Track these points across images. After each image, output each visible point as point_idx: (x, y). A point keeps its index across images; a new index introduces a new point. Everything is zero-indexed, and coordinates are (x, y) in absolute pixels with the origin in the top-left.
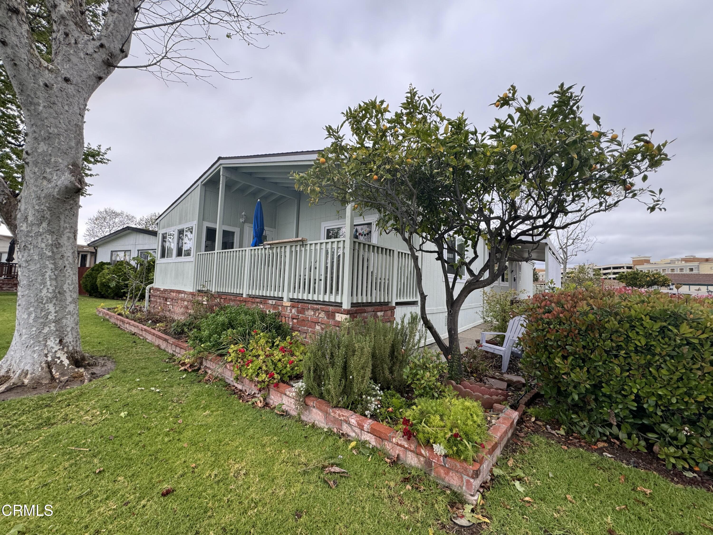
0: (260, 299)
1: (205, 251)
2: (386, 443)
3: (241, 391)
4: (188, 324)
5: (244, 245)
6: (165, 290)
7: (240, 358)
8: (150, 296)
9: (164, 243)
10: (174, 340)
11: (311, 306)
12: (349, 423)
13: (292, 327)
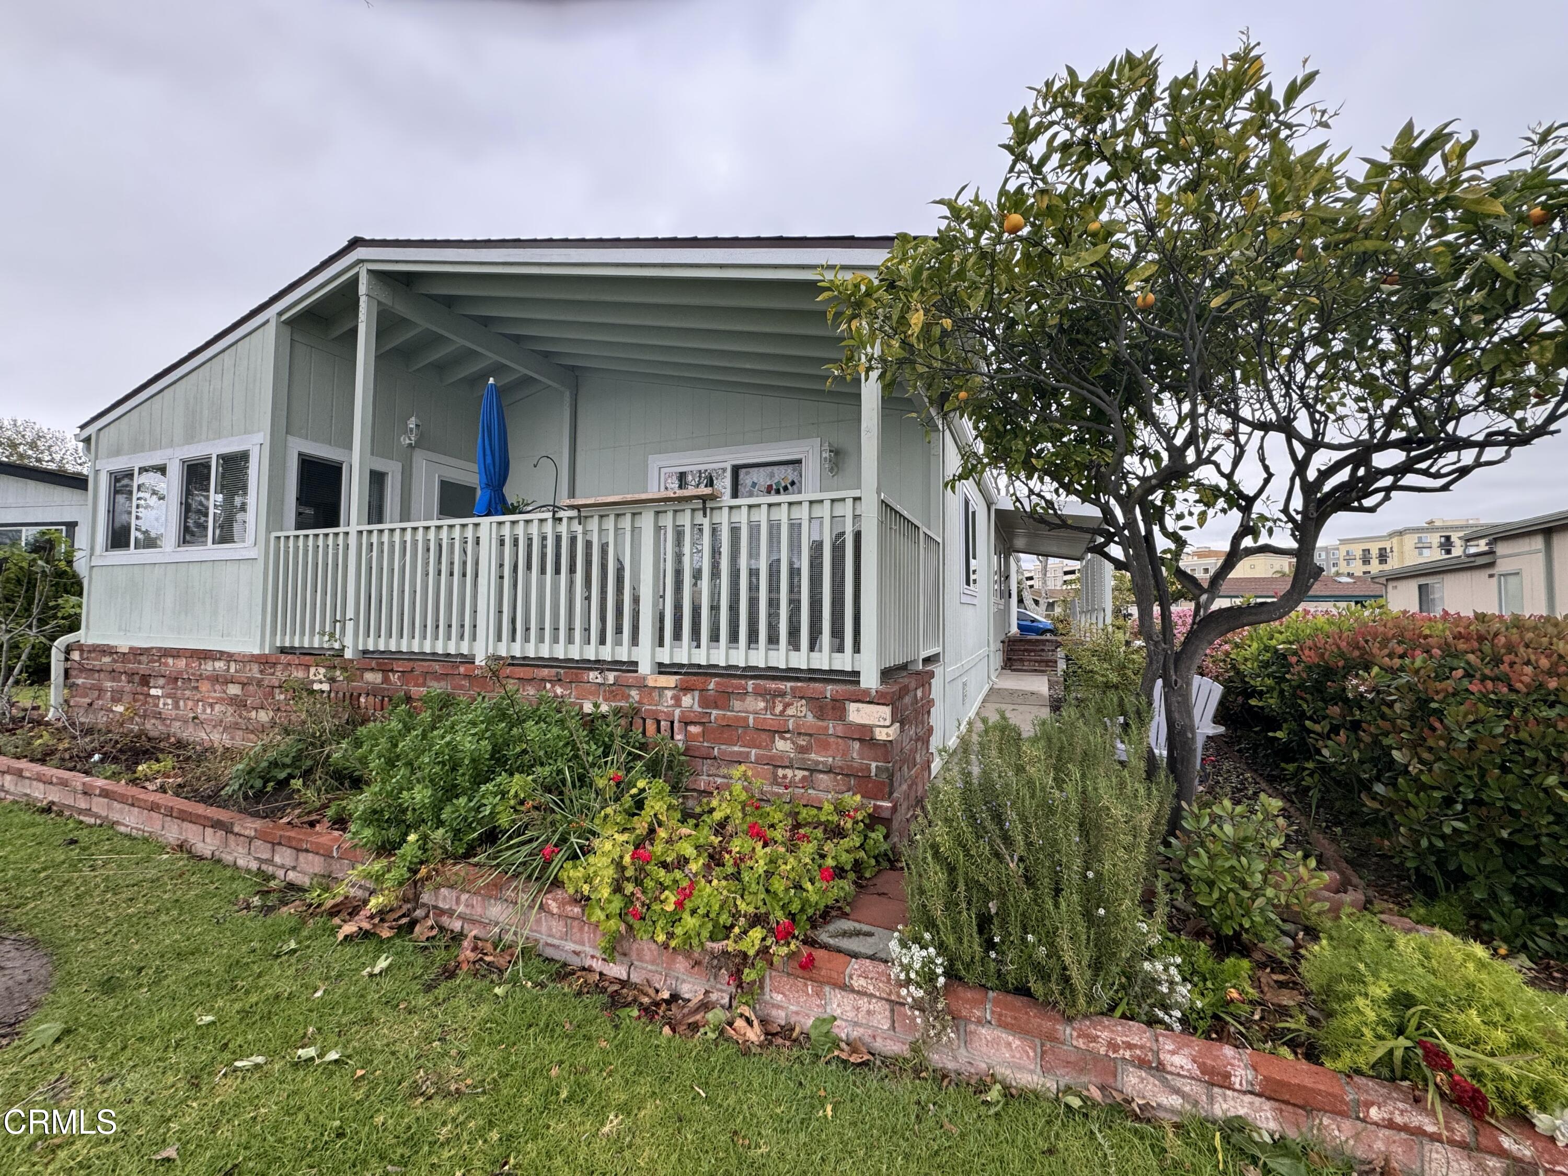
0: (554, 671)
1: (299, 527)
2: (1326, 1121)
3: (624, 983)
4: (288, 761)
5: (413, 511)
6: (137, 653)
7: (628, 879)
8: (66, 672)
9: (121, 499)
10: (258, 824)
11: (756, 687)
12: (1159, 1069)
13: (687, 749)
